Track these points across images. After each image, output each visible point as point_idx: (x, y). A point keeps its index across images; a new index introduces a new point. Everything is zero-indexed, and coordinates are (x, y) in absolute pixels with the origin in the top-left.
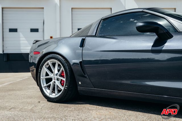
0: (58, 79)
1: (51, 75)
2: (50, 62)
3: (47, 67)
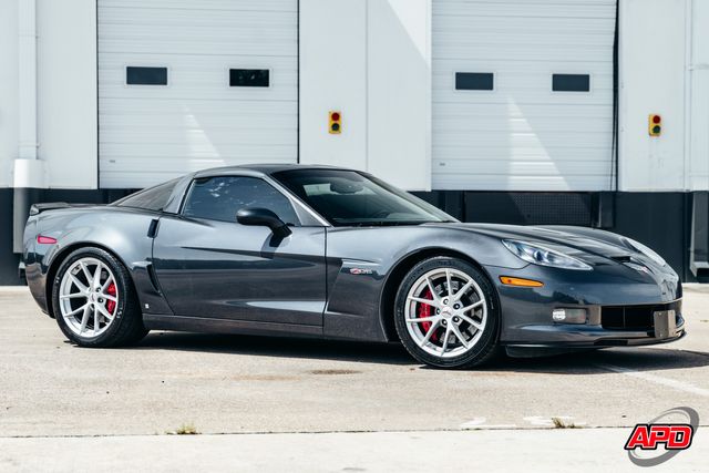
0: (99, 300)
1: (84, 291)
2: (83, 263)
3: (76, 272)
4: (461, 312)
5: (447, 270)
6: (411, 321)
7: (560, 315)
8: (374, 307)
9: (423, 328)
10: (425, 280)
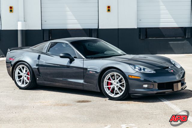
0: (25, 76)
1: (21, 74)
2: (21, 66)
3: (19, 69)
4: (119, 85)
5: (115, 73)
6: (105, 86)
7: (146, 86)
8: (96, 82)
9: (109, 88)
10: (109, 76)
